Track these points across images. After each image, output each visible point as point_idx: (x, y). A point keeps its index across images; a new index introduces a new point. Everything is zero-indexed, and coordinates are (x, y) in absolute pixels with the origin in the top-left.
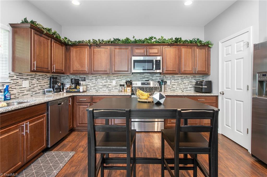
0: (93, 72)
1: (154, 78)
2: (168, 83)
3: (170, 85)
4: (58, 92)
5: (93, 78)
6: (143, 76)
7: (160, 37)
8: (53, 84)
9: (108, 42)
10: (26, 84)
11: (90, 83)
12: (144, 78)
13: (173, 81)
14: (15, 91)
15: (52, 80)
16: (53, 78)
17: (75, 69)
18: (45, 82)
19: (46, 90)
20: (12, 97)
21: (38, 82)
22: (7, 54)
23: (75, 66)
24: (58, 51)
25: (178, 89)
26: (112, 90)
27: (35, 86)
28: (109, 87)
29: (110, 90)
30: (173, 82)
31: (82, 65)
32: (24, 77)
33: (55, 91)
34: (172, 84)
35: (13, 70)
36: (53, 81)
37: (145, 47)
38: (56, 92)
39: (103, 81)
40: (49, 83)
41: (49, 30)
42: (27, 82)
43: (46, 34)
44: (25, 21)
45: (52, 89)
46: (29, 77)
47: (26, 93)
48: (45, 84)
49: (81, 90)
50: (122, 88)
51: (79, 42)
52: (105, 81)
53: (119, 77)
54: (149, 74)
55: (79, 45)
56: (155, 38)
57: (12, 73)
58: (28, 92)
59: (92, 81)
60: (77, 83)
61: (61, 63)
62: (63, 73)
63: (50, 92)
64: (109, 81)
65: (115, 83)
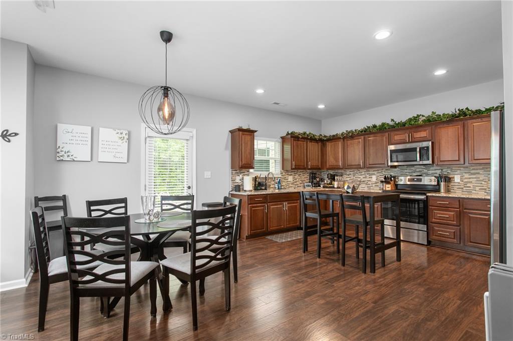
0: (347, 167)
1: (431, 172)
2: (457, 179)
3: (461, 182)
4: (316, 187)
5: (351, 173)
6: (414, 169)
7: (430, 114)
8: (312, 179)
9: (362, 132)
10: (290, 178)
11: (348, 179)
12: (414, 172)
13: (467, 176)
14: (284, 184)
15: (311, 175)
16: (312, 173)
17: (331, 164)
18: (305, 177)
19: (306, 184)
20: (282, 187)
21: (299, 177)
22: (279, 157)
23: (330, 161)
24: (314, 148)
25: (477, 188)
26: (372, 188)
27: (297, 180)
28: (369, 183)
29: (369, 188)
30: (466, 178)
31: (336, 159)
32: (290, 174)
33: (314, 185)
34: (464, 181)
35: (283, 169)
36: (312, 177)
37: (408, 131)
38: (314, 187)
39: (362, 177)
40: (309, 178)
41: (305, 133)
42: (291, 177)
43: (302, 138)
44: (288, 134)
45: (311, 184)
46: (292, 173)
47: (291, 185)
48: (305, 179)
49: (336, 186)
50: (383, 185)
51: (334, 136)
52: (364, 176)
53: (380, 171)
54: (422, 167)
55: (334, 139)
56: (423, 116)
57: (282, 171)
58: (292, 185)
59: (350, 176)
60: (333, 178)
61: (317, 159)
62: (320, 169)
63: (309, 186)
64: (368, 176)
65: (375, 179)
